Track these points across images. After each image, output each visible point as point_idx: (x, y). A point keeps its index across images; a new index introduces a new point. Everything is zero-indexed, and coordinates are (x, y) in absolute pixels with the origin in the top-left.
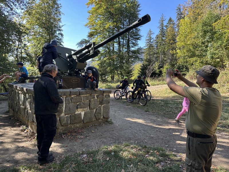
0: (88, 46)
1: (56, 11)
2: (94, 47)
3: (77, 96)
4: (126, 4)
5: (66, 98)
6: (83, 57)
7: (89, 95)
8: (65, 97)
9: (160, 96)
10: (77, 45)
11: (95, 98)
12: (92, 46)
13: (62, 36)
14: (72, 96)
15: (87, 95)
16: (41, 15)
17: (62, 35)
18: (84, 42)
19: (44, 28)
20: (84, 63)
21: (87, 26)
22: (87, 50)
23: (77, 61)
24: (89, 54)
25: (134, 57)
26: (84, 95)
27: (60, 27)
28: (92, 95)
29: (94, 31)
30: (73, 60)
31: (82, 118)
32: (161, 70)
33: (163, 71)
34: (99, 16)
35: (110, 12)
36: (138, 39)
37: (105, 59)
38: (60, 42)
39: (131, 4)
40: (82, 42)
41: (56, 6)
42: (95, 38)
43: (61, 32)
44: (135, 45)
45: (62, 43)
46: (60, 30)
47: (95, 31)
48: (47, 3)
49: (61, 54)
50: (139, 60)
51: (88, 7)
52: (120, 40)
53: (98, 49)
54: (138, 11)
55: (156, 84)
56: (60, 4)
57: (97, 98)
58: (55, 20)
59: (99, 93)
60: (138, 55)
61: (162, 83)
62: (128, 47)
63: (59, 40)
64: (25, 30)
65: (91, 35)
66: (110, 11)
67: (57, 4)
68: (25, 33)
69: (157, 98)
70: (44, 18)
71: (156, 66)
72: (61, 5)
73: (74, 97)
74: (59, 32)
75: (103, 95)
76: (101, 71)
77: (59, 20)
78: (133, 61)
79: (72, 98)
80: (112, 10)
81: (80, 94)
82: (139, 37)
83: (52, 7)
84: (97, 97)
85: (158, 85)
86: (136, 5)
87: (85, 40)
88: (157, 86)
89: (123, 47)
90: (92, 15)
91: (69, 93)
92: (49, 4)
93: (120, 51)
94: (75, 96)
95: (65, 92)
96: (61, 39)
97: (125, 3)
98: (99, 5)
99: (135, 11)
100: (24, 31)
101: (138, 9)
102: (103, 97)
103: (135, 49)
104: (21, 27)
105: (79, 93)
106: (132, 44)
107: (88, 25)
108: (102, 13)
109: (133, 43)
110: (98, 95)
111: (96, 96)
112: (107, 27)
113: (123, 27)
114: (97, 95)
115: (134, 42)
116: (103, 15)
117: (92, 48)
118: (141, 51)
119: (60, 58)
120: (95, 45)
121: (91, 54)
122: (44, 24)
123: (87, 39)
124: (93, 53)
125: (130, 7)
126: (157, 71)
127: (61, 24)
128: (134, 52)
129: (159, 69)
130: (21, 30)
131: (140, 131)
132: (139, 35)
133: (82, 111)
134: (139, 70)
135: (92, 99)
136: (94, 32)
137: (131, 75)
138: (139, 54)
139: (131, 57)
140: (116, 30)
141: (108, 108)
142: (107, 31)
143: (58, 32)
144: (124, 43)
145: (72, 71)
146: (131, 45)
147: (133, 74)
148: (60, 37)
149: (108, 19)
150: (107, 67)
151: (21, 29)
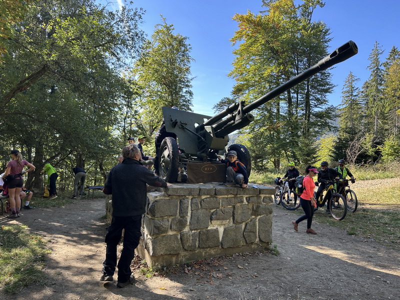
0: (232, 108)
1: (183, 56)
2: (242, 109)
3: (211, 196)
4: (303, 31)
5: (192, 199)
6: (223, 128)
7: (233, 196)
8: (190, 197)
9: (379, 203)
10: (214, 108)
11: (243, 202)
12: (240, 108)
13: (191, 96)
14: (203, 197)
15: (229, 196)
16: (160, 65)
17: (191, 93)
18: (225, 103)
19: (164, 84)
20: (224, 138)
21: (232, 77)
22: (229, 116)
23: (212, 135)
24: (234, 123)
25: (319, 126)
26: (223, 196)
27: (188, 81)
28: (238, 196)
29: (242, 83)
30: (206, 134)
31: (221, 239)
32: (379, 149)
33: (383, 152)
34: (253, 57)
35: (272, 49)
36: (327, 91)
37: (262, 130)
38: (188, 105)
39: (311, 31)
40: (223, 103)
41: (183, 49)
42: (244, 95)
43: (190, 89)
44: (320, 102)
45: (191, 107)
46: (187, 86)
47: (245, 82)
48: (170, 45)
49: (186, 124)
50: (331, 130)
51: (234, 44)
52: (291, 95)
53: (251, 113)
54: (326, 42)
55: (368, 176)
56: (190, 45)
57: (246, 203)
58: (180, 70)
59: (251, 193)
60: (328, 120)
61: (382, 176)
62: (308, 106)
63: (186, 102)
64: (137, 90)
65: (238, 90)
66: (273, 47)
67: (184, 45)
68: (136, 93)
69: (373, 207)
70: (165, 69)
71: (366, 142)
72: (190, 47)
73: (206, 198)
74: (187, 89)
75: (258, 197)
76: (255, 152)
77: (187, 69)
78: (317, 132)
79: (203, 201)
80: (276, 45)
81: (216, 194)
82: (329, 88)
83: (177, 50)
84: (248, 200)
85: (373, 179)
86: (321, 31)
87: (228, 99)
88: (370, 181)
89: (297, 107)
90: (241, 56)
91: (198, 191)
92: (173, 46)
93: (290, 114)
94: (208, 196)
95: (191, 189)
96: (189, 100)
97: (299, 30)
98: (253, 39)
99: (320, 42)
100: (135, 90)
101: (326, 37)
102: (259, 201)
103: (320, 110)
104: (132, 86)
105: (215, 192)
106: (315, 101)
107: (234, 75)
108: (258, 51)
109: (318, 100)
110: (249, 197)
111: (245, 199)
112: (266, 75)
113: (296, 71)
114: (247, 196)
115: (319, 96)
116: (260, 55)
117: (239, 111)
118: (334, 113)
119: (185, 131)
120: (244, 106)
121: (236, 123)
122: (164, 78)
123: (231, 97)
124: (240, 120)
125: (309, 36)
126: (371, 152)
127: (190, 77)
128: (319, 115)
129: (373, 146)
130: (131, 90)
131: (339, 276)
132: (328, 84)
133: (220, 225)
134: (331, 148)
135: (239, 205)
136: (244, 85)
137: (314, 158)
138: (330, 118)
139: (314, 124)
140: (283, 78)
141: (268, 223)
142: (265, 81)
143: (184, 90)
144: (299, 99)
145: (203, 152)
146: (312, 102)
147: (317, 157)
148: (188, 97)
149: (268, 61)
150: (266, 145)
151: (131, 88)
